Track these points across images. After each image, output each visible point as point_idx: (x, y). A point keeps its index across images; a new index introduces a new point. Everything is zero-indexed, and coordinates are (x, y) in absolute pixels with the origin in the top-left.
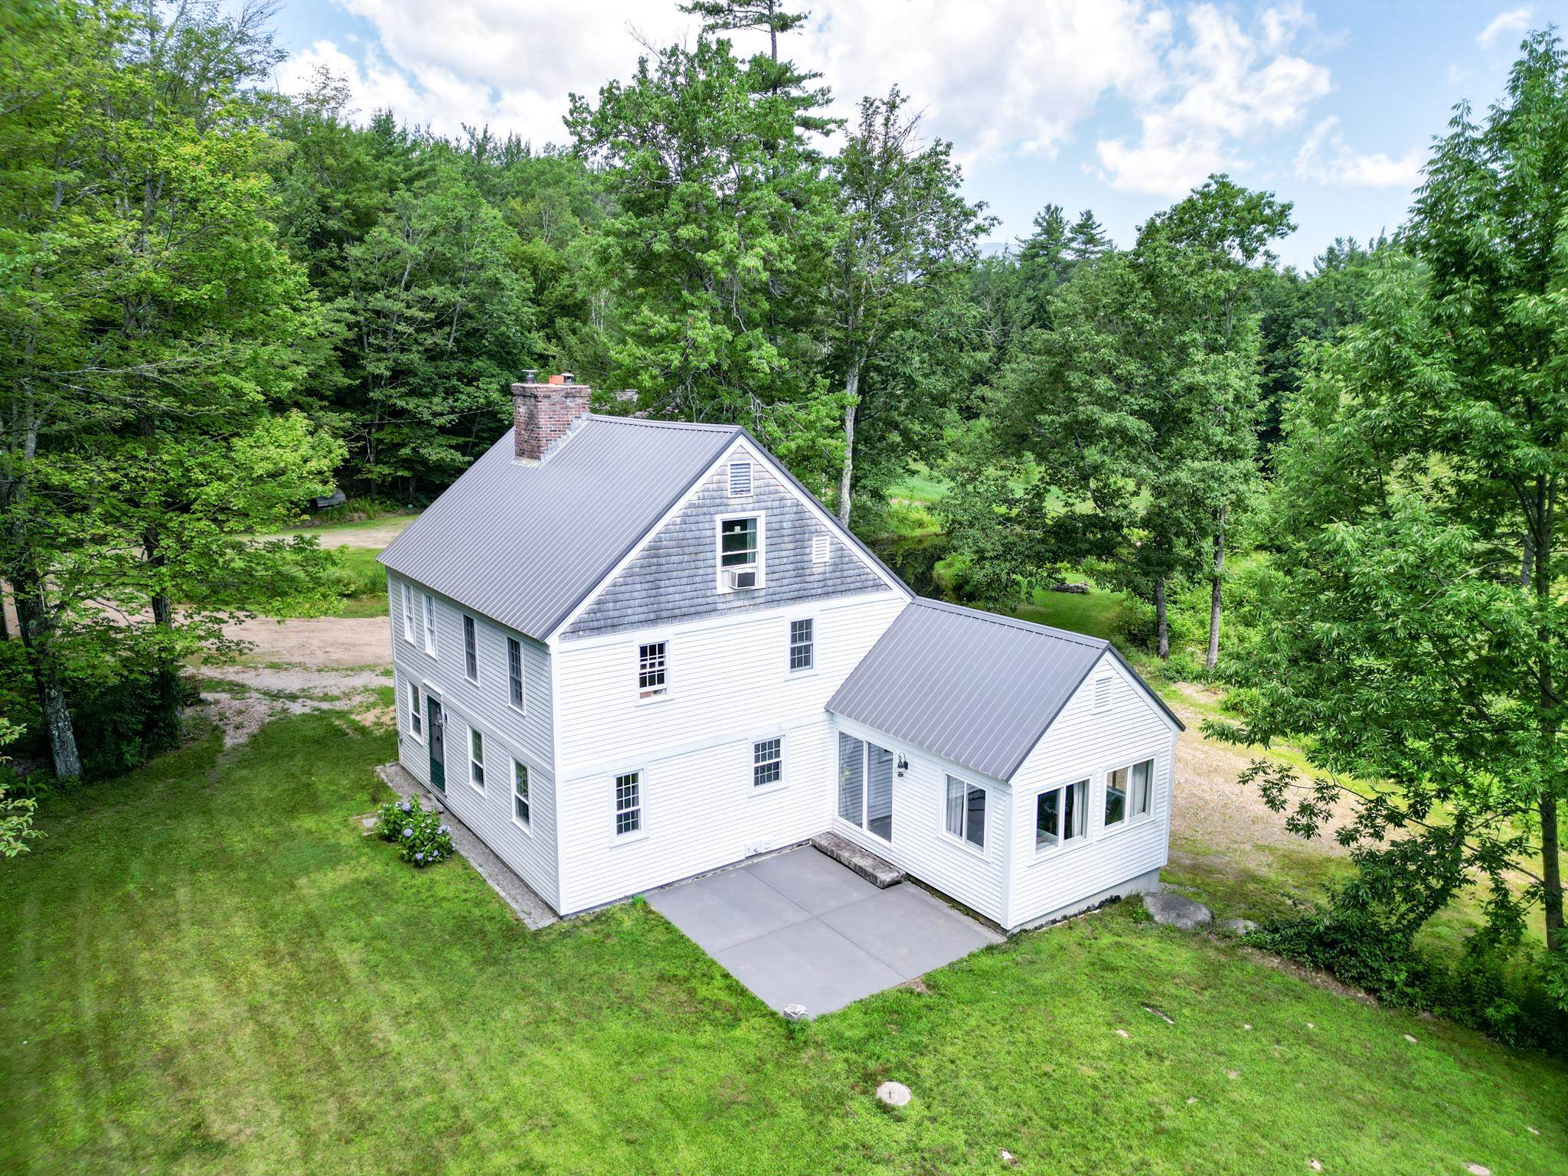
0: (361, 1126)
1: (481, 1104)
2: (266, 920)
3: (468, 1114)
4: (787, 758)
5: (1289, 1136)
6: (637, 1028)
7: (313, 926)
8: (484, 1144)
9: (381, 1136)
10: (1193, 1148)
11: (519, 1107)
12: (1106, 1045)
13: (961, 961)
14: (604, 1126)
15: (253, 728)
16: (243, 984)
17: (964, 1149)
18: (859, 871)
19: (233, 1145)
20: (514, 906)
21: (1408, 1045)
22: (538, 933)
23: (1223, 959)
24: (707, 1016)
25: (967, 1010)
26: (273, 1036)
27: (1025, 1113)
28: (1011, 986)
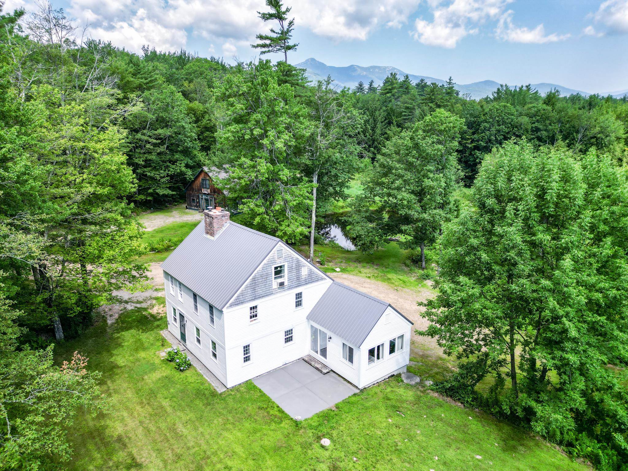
0: (179, 458)
1: (212, 450)
2: (138, 391)
3: (208, 453)
4: (295, 335)
5: (430, 450)
6: (253, 425)
7: (152, 394)
8: (214, 462)
9: (185, 460)
10: (405, 454)
11: (222, 450)
12: (385, 424)
13: (346, 399)
14: (246, 455)
15: (117, 316)
16: (135, 414)
17: (344, 457)
18: (317, 369)
19: (144, 464)
20: (213, 385)
21: (469, 420)
22: (221, 394)
23: (422, 394)
24: (273, 420)
25: (347, 415)
26: (148, 431)
27: (360, 447)
28: (360, 406)
